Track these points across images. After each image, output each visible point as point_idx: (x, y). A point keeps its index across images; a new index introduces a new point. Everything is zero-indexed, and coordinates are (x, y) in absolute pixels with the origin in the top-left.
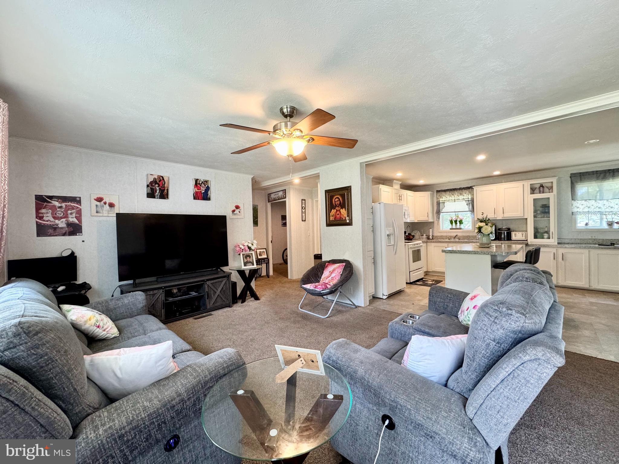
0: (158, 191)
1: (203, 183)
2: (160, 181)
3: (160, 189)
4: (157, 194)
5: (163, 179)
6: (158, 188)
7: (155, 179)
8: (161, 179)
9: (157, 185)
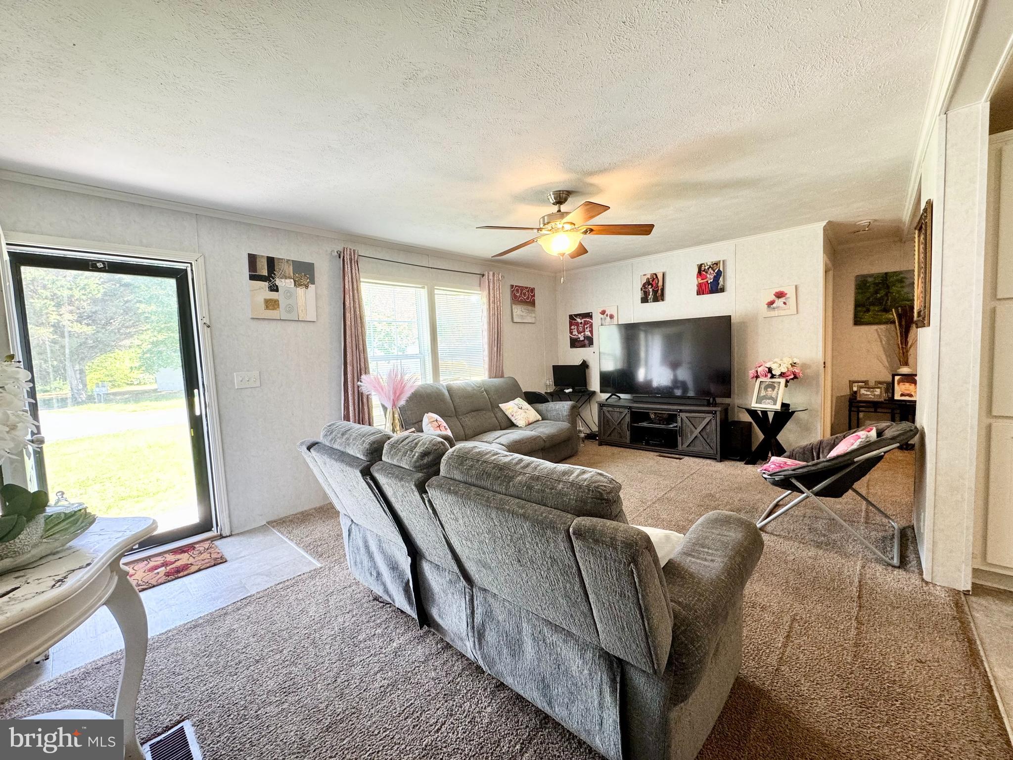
0: (651, 294)
1: (710, 267)
2: (653, 281)
3: (653, 290)
4: (650, 297)
5: (657, 277)
6: (651, 290)
7: (648, 279)
8: (655, 277)
9: (650, 286)
